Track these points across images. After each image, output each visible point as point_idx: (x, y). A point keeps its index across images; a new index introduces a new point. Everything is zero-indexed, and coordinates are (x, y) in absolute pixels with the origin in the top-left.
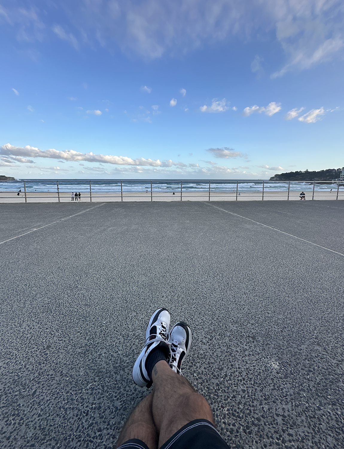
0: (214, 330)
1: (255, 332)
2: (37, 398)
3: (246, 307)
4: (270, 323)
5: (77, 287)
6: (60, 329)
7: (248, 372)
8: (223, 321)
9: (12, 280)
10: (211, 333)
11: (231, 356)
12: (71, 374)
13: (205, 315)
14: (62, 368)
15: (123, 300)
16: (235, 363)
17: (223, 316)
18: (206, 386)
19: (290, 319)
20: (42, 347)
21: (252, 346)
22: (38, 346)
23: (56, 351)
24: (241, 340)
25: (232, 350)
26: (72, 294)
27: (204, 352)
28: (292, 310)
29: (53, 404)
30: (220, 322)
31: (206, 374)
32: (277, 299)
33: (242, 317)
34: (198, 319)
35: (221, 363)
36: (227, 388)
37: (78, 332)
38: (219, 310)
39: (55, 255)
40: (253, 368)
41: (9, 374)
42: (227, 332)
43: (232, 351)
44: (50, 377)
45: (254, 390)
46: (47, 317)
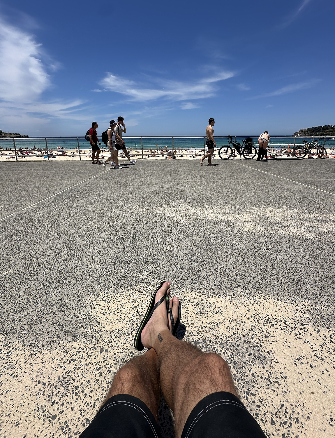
24: (329, 304)
26: (134, 252)
31: (304, 335)
33: (320, 280)
35: (316, 325)
38: (292, 273)
43: (323, 314)
46: (120, 272)
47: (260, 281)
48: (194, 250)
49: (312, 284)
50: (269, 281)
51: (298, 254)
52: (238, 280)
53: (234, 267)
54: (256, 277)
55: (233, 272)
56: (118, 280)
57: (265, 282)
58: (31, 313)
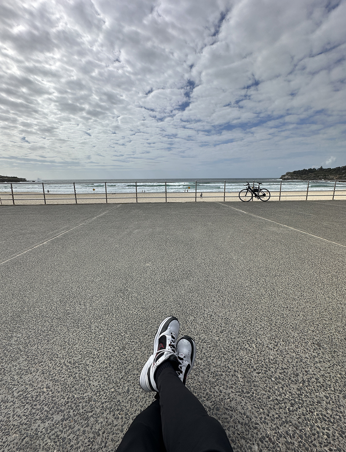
0: (276, 336)
1: (318, 339)
3: (299, 313)
4: (330, 330)
5: (127, 290)
6: (128, 331)
7: (325, 378)
8: (282, 327)
9: (64, 282)
10: (274, 339)
11: (302, 362)
13: (262, 321)
17: (280, 322)
18: (288, 390)
20: (118, 348)
21: (320, 353)
22: (113, 346)
23: (133, 352)
24: (307, 347)
25: (301, 356)
26: (125, 297)
27: (273, 357)
29: (149, 402)
30: (279, 328)
31: (284, 379)
32: (330, 305)
33: (300, 323)
34: (257, 325)
35: (295, 368)
36: (309, 394)
40: (328, 374)
41: (98, 372)
42: (289, 338)
43: (302, 358)
46: (110, 319)
47: (244, 325)
48: (183, 295)
49: (293, 328)
50: (252, 325)
51: (281, 297)
52: (223, 325)
53: (220, 312)
54: (241, 321)
55: (219, 316)
56: (108, 327)
57: (249, 326)
58: (22, 363)
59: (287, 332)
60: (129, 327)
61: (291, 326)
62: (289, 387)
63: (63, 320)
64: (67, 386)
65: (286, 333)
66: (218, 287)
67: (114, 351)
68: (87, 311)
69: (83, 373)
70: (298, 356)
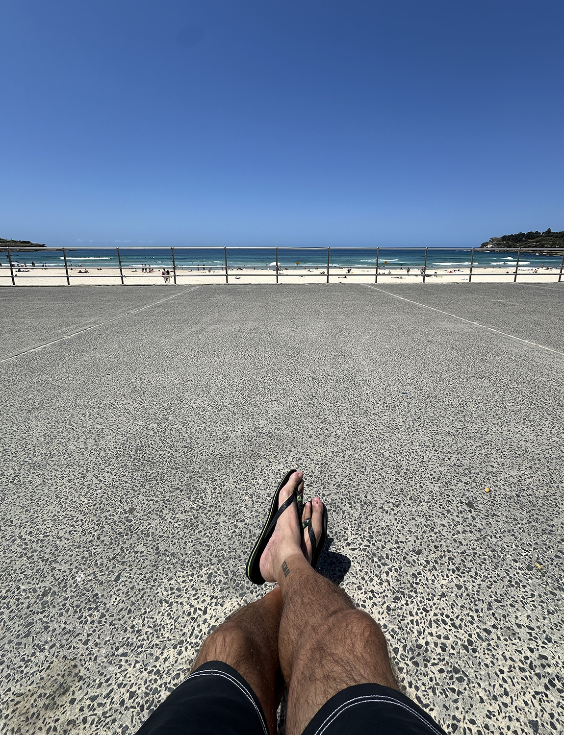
0: (401, 491)
1: (472, 496)
2: (122, 586)
3: (452, 455)
4: (496, 482)
5: (167, 419)
6: (147, 483)
7: (465, 558)
8: (415, 478)
9: (61, 406)
10: (396, 495)
11: (433, 532)
12: (172, 551)
13: (384, 468)
14: (157, 542)
15: (245, 441)
16: (441, 543)
17: (415, 469)
18: (396, 577)
19: (532, 477)
20: (121, 510)
21: (467, 518)
22: (115, 508)
23: (145, 517)
24: (449, 509)
25: (434, 523)
26: (160, 430)
27: (387, 524)
28: (533, 463)
29: (149, 596)
30: (410, 480)
31: (394, 559)
32: (506, 443)
33: (448, 471)
34: (374, 473)
35: (418, 542)
37: (178, 488)
38: (408, 460)
39: (126, 368)
40: (472, 551)
41: (75, 548)
42: (423, 494)
43: (435, 525)
44: (139, 555)
45: (477, 587)
46: (123, 464)
47: (352, 474)
49: (434, 478)
50: (366, 473)
51: (427, 431)
55: (313, 460)
56: (115, 477)
57: (361, 475)
59: (422, 485)
60: (151, 477)
61: (431, 475)
62: (399, 570)
63: (39, 466)
64: (13, 571)
65: (420, 486)
66: (325, 415)
67: (113, 515)
68: (85, 453)
69: (48, 551)
70: (429, 522)
